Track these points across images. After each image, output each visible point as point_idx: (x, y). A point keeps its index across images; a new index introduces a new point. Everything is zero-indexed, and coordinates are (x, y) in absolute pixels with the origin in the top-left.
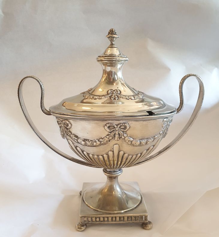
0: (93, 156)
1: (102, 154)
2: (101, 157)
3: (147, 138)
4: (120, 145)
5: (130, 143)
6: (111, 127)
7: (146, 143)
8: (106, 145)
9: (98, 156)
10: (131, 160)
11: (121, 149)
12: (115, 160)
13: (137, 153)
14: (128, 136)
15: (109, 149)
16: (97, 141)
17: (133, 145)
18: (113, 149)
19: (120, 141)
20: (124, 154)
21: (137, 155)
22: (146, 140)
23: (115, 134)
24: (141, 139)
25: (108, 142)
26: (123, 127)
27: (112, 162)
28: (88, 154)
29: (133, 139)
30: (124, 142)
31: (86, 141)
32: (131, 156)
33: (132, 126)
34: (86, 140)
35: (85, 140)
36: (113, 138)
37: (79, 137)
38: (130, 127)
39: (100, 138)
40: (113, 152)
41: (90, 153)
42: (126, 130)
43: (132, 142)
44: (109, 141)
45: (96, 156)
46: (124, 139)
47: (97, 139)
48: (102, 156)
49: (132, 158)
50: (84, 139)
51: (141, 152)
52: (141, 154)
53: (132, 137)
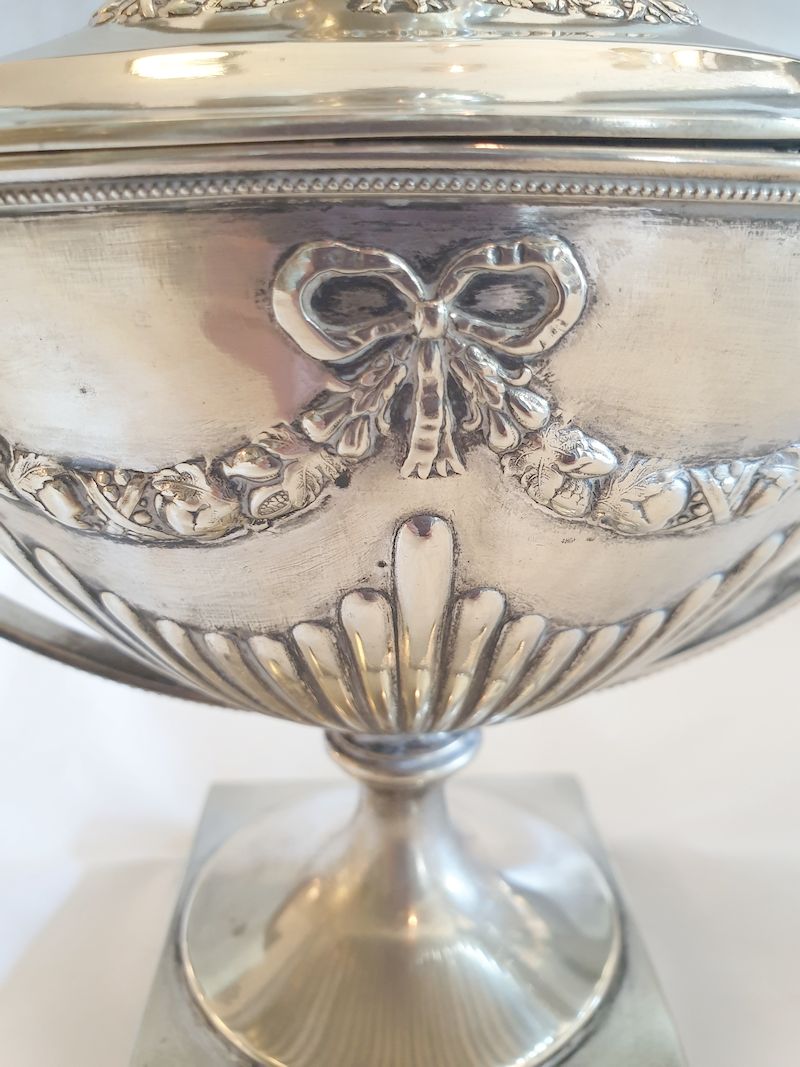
0: (196, 636)
1: (278, 619)
2: (266, 649)
3: (764, 452)
4: (465, 527)
5: (575, 502)
6: (345, 297)
7: (750, 500)
8: (312, 525)
9: (238, 637)
10: (568, 667)
11: (478, 568)
12: (415, 667)
13: (635, 608)
14: (568, 413)
15: (350, 576)
16: (199, 480)
17: (613, 528)
18: (389, 564)
19: (465, 476)
20: (510, 616)
21: (630, 625)
22: (748, 470)
23: (405, 393)
24: (707, 462)
25: (332, 490)
26: (508, 298)
27: (385, 679)
28: (146, 619)
29: (621, 452)
30: (513, 494)
31: (88, 478)
32: (574, 637)
33: (613, 280)
34: (89, 470)
35: (71, 475)
36: (380, 443)
37: (11, 441)
38: (592, 300)
39: (231, 440)
40: (392, 597)
41: (160, 612)
42: (547, 337)
43: (600, 487)
44: (343, 481)
45: (217, 644)
46: (515, 453)
47: (197, 461)
48: (275, 636)
49: (580, 650)
50: (66, 463)
51: (671, 596)
52: (672, 613)
53: (608, 428)
